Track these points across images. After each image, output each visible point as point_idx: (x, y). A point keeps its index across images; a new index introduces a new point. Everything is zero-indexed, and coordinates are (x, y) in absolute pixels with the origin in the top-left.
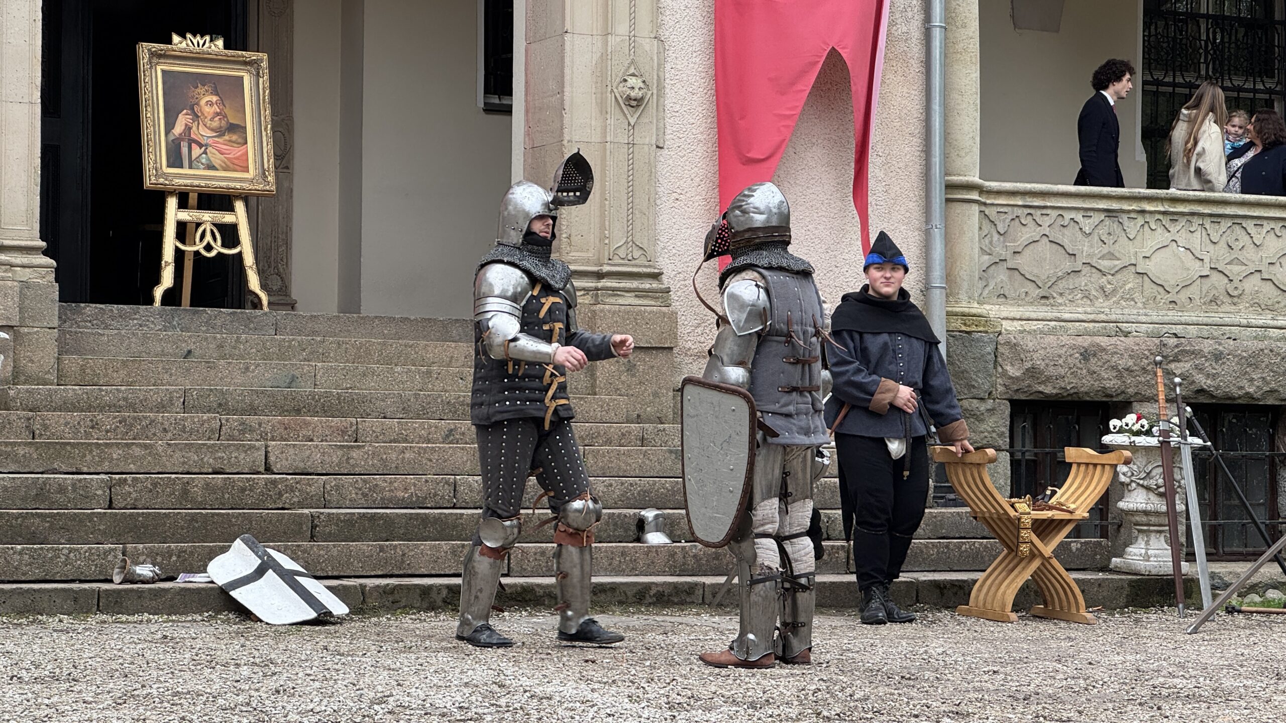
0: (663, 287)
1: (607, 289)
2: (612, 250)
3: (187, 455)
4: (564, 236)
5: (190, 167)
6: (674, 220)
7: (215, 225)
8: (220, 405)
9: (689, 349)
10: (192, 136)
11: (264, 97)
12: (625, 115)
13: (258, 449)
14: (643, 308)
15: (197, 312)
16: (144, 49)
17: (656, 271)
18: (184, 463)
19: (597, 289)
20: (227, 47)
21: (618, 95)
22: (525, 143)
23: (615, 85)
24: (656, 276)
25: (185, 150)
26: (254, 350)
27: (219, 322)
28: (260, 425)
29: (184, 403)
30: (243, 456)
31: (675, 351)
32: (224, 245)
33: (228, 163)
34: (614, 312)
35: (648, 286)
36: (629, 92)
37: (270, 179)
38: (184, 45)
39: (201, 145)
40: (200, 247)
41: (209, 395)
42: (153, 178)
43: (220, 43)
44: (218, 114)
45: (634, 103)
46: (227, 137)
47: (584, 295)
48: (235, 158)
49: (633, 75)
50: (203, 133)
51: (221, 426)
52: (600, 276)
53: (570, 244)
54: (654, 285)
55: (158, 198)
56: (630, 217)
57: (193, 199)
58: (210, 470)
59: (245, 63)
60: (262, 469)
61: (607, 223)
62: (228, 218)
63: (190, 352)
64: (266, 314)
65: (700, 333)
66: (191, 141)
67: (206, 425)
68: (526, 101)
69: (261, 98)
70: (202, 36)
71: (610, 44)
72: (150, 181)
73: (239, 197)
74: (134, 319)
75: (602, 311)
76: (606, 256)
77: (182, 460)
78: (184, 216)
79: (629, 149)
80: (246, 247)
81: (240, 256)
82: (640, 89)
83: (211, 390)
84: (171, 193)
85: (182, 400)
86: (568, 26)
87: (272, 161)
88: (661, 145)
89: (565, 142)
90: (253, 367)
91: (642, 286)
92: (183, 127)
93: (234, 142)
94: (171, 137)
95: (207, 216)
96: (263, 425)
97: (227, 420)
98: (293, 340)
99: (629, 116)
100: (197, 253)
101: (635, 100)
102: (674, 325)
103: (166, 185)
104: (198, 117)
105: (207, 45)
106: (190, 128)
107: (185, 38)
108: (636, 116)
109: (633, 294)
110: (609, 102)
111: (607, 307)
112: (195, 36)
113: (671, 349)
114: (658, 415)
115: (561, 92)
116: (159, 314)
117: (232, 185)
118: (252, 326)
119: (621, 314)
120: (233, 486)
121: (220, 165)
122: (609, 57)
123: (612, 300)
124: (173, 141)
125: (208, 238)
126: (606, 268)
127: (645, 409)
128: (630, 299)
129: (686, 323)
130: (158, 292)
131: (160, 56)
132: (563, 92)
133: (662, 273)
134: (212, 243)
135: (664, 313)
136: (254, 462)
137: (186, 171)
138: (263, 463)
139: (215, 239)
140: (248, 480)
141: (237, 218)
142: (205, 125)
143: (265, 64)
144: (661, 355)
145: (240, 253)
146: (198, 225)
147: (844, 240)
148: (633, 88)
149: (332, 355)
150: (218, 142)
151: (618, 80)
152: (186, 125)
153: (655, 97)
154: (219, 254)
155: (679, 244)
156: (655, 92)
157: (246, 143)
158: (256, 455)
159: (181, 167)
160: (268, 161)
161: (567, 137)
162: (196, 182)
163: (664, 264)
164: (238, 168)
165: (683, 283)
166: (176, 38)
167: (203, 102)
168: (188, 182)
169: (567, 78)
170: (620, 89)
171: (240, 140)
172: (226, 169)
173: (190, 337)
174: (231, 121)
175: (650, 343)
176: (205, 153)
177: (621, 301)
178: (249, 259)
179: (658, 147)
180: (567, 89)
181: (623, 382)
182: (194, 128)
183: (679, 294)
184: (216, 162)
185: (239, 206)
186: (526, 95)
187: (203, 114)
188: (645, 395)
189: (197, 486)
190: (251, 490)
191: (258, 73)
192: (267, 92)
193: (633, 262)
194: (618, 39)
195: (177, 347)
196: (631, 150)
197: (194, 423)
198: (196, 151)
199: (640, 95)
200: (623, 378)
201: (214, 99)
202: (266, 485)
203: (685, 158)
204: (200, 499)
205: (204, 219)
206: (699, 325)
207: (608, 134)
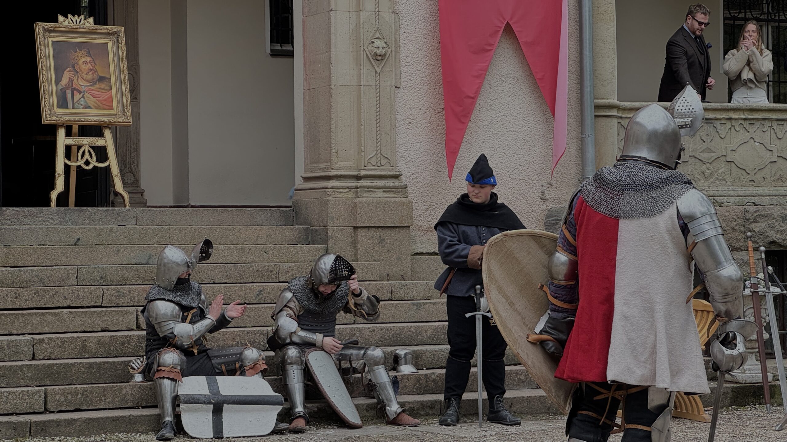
0: (403, 184)
1: (364, 187)
2: (366, 160)
3: (83, 319)
4: (334, 151)
5: (73, 108)
6: (408, 138)
7: (91, 147)
8: (102, 278)
9: (421, 226)
10: (74, 86)
11: (123, 57)
12: (373, 66)
13: (132, 313)
14: (389, 200)
15: (82, 211)
16: (40, 27)
17: (397, 173)
18: (82, 325)
19: (357, 187)
20: (95, 23)
21: (368, 53)
22: (304, 86)
23: (366, 46)
24: (397, 177)
25: (69, 96)
26: (122, 237)
27: (97, 217)
28: (130, 292)
29: (77, 277)
30: (121, 318)
31: (411, 228)
32: (97, 161)
33: (99, 104)
34: (369, 203)
35: (392, 184)
36: (376, 50)
37: (129, 114)
38: (66, 22)
39: (80, 92)
40: (81, 163)
41: (94, 271)
42: (48, 117)
43: (91, 20)
44: (91, 70)
45: (379, 58)
46: (97, 86)
47: (348, 192)
48: (105, 100)
49: (378, 38)
50: (82, 84)
51: (103, 294)
52: (358, 178)
53: (338, 157)
54: (396, 183)
55: (52, 129)
56: (378, 137)
57: (75, 129)
58: (100, 329)
59: (109, 34)
60: (135, 327)
61: (363, 141)
62: (100, 142)
63: (78, 239)
64: (129, 210)
65: (428, 215)
66: (73, 90)
67: (93, 293)
68: (304, 57)
69: (120, 57)
70: (79, 16)
71: (361, 17)
72: (47, 118)
73: (108, 127)
74: (39, 217)
75: (361, 202)
76: (363, 164)
77: (80, 323)
78: (70, 141)
79: (376, 90)
80: (113, 162)
81: (108, 169)
82: (383, 48)
83: (95, 268)
84: (61, 126)
85: (76, 275)
86: (333, 6)
87: (129, 101)
88: (398, 86)
89: (332, 86)
90: (122, 250)
91: (388, 184)
92: (68, 80)
93: (103, 89)
94: (60, 87)
95: (86, 141)
96: (132, 292)
97: (107, 290)
98: (149, 228)
99: (376, 67)
100: (79, 167)
101: (380, 56)
102: (410, 210)
103: (57, 121)
104: (77, 72)
105: (82, 22)
106: (72, 81)
107: (67, 17)
108: (381, 67)
109: (382, 190)
110: (362, 57)
111: (364, 199)
112: (74, 16)
113: (409, 227)
114: (401, 273)
115: (329, 51)
116: (56, 213)
117: (102, 119)
118: (120, 219)
119: (373, 204)
120: (116, 341)
121: (94, 106)
122: (362, 26)
123: (368, 195)
124: (61, 90)
125: (87, 156)
126: (363, 173)
127: (392, 269)
128: (380, 194)
129: (418, 208)
130: (54, 195)
131: (51, 31)
132: (330, 51)
133: (402, 175)
134: (90, 160)
135: (404, 203)
136: (129, 322)
137: (70, 110)
138: (135, 323)
139: (91, 157)
140: (126, 336)
141: (106, 141)
142: (83, 78)
143: (122, 34)
144: (402, 231)
145: (109, 166)
146: (79, 147)
147: (525, 147)
148: (378, 47)
149: (175, 238)
150: (92, 90)
151: (368, 42)
152: (70, 78)
153: (393, 53)
154: (95, 167)
155: (412, 154)
156: (393, 49)
157: (111, 89)
158: (130, 318)
159: (68, 108)
160: (127, 101)
161: (333, 83)
162: (78, 118)
163: (402, 168)
164: (105, 107)
165: (415, 180)
166: (61, 18)
167: (81, 62)
168: (72, 118)
169: (333, 41)
170: (369, 48)
171: (107, 88)
172: (97, 108)
173: (79, 229)
174: (100, 75)
175: (394, 223)
176: (83, 97)
177: (373, 195)
178: (115, 171)
179: (396, 87)
180: (333, 49)
181: (376, 251)
182: (75, 81)
183: (413, 188)
184: (91, 104)
185: (107, 133)
186: (304, 52)
187: (81, 70)
188: (392, 259)
189: (91, 342)
190: (128, 343)
191: (118, 41)
192: (125, 53)
193: (381, 168)
194: (367, 14)
195: (70, 237)
196: (378, 90)
197: (85, 292)
198: (77, 96)
199: (383, 52)
200: (376, 248)
201: (88, 59)
202: (139, 339)
203: (415, 94)
204: (94, 351)
205: (84, 143)
206: (427, 210)
207: (362, 80)
